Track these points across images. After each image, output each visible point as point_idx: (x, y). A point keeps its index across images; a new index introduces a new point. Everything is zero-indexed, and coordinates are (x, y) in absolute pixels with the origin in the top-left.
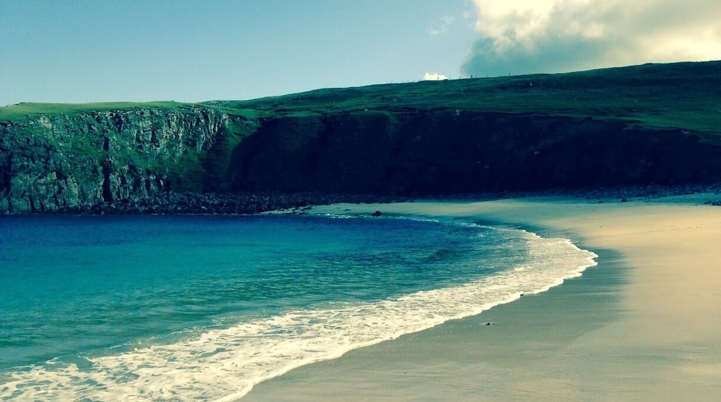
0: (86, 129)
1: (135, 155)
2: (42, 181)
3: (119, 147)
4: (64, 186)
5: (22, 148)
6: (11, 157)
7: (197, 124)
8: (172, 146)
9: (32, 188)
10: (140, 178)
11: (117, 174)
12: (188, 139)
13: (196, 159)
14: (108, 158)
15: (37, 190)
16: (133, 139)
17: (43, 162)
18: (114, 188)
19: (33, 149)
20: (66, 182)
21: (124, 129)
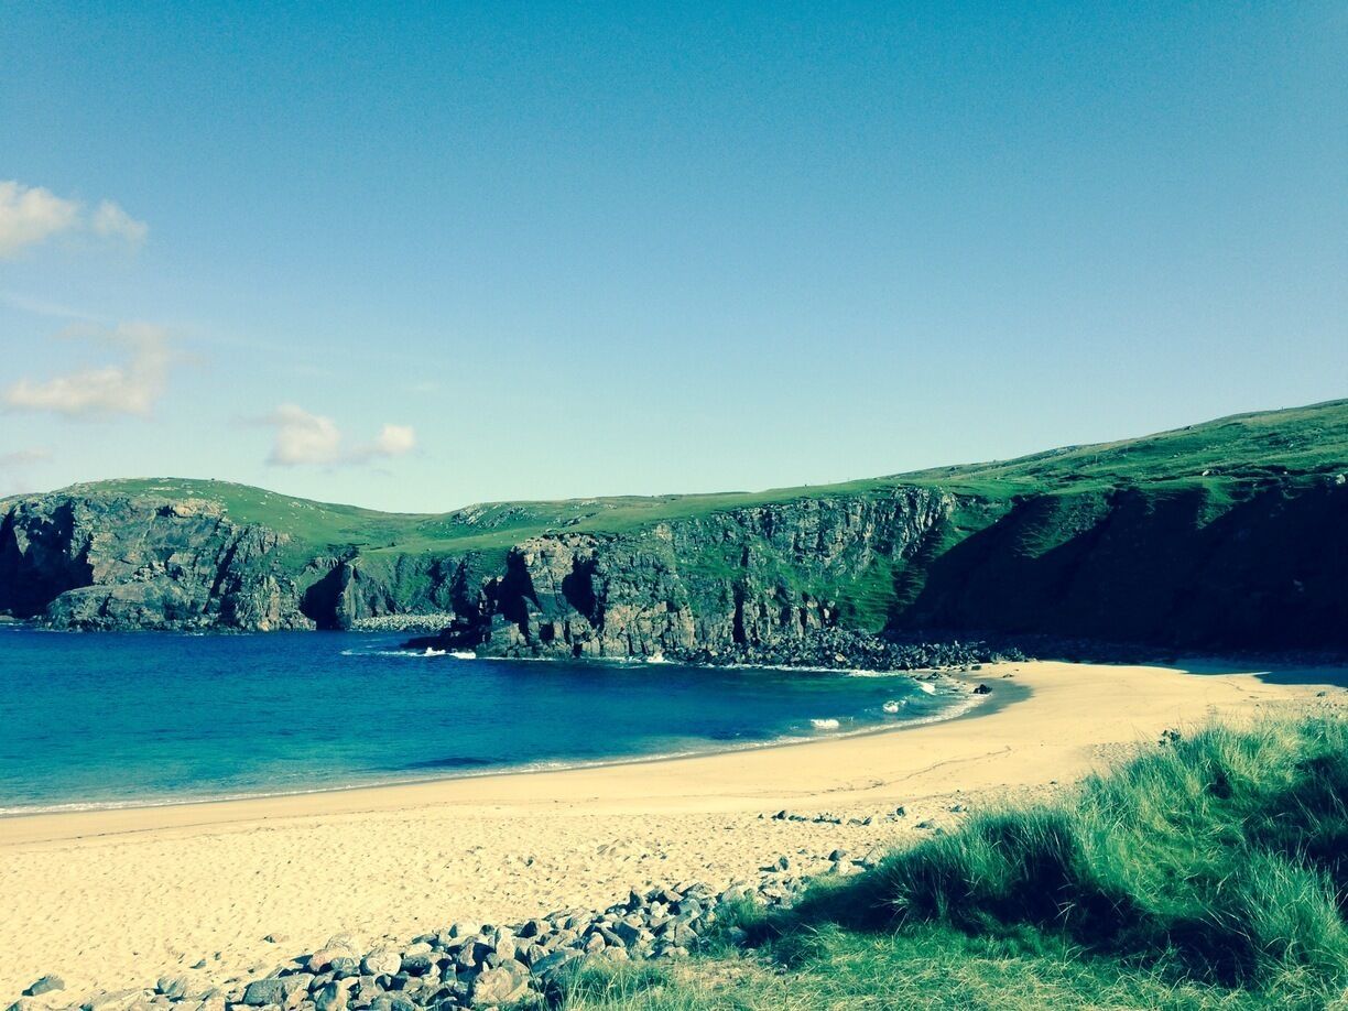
0: (720, 537)
1: (788, 571)
2: (648, 614)
3: (764, 560)
4: (675, 621)
5: (624, 571)
6: (607, 583)
7: (897, 516)
8: (851, 554)
9: (633, 624)
10: (790, 607)
11: (754, 602)
12: (880, 541)
13: (888, 574)
14: (745, 577)
15: (639, 627)
16: (788, 547)
17: (650, 589)
18: (749, 622)
19: (639, 571)
20: (679, 616)
21: (775, 532)
